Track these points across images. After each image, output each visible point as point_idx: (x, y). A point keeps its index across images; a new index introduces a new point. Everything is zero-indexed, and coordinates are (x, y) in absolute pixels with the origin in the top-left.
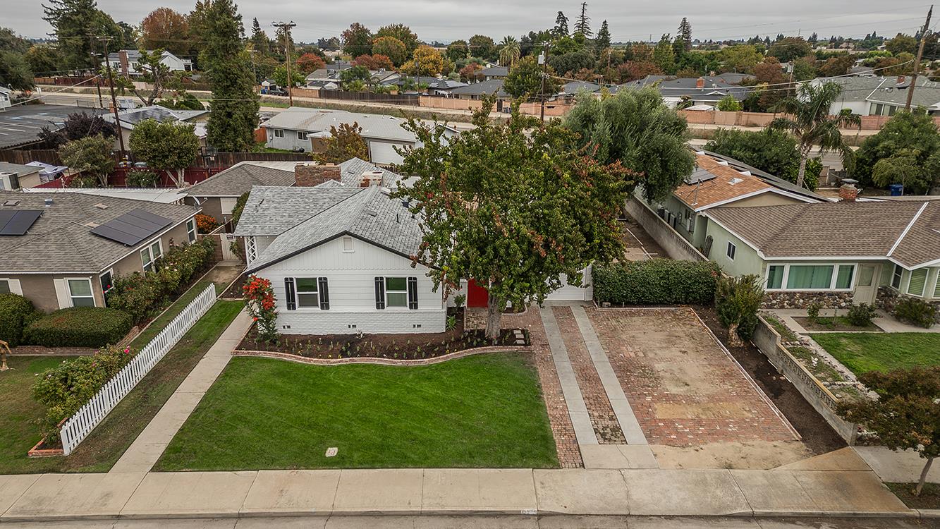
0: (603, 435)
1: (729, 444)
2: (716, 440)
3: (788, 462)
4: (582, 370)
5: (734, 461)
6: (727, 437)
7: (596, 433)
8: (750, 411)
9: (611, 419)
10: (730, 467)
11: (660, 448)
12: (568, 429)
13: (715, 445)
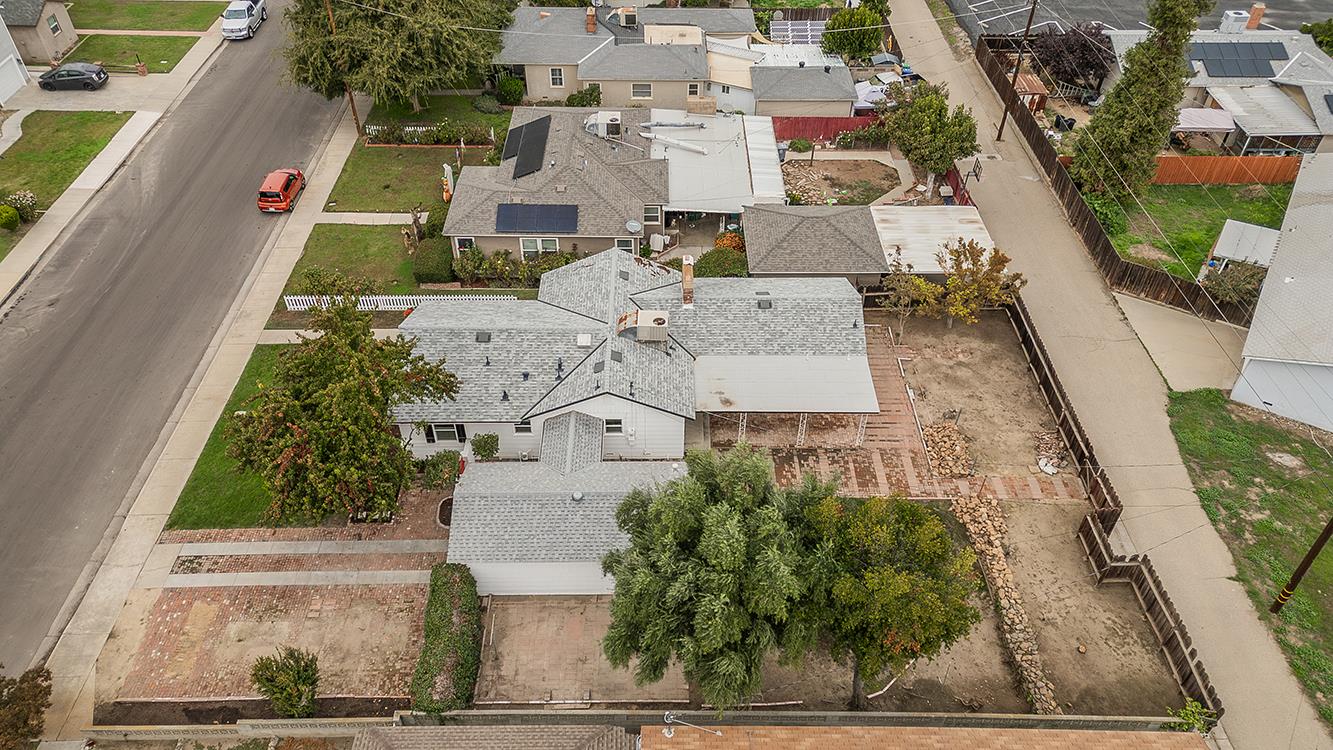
0: (191, 562)
1: (137, 645)
2: (147, 636)
3: (97, 680)
4: (297, 560)
5: (117, 641)
6: (147, 647)
7: (196, 557)
8: (174, 678)
9: (209, 570)
10: (111, 636)
11: (155, 595)
12: (208, 539)
13: (141, 635)
